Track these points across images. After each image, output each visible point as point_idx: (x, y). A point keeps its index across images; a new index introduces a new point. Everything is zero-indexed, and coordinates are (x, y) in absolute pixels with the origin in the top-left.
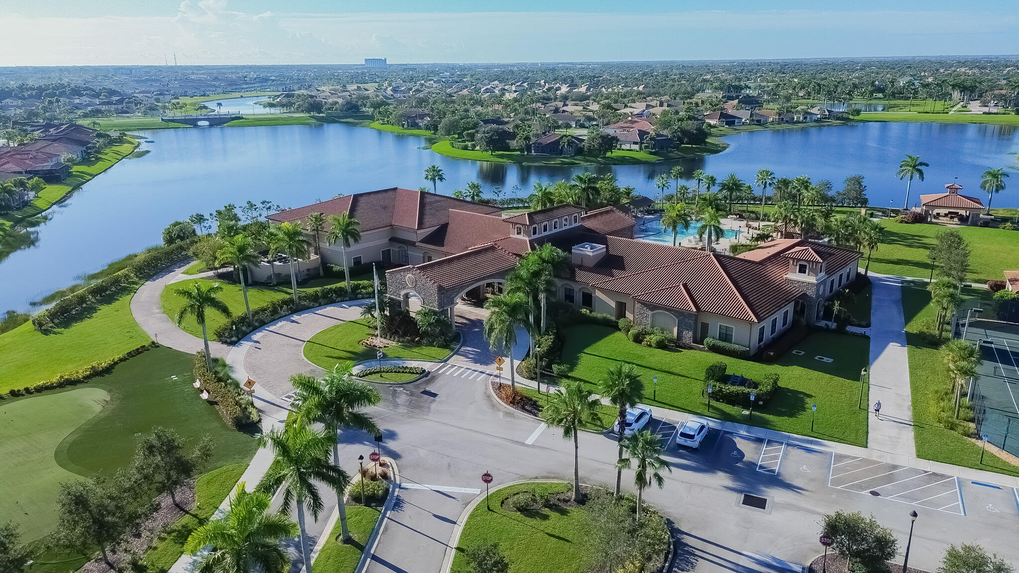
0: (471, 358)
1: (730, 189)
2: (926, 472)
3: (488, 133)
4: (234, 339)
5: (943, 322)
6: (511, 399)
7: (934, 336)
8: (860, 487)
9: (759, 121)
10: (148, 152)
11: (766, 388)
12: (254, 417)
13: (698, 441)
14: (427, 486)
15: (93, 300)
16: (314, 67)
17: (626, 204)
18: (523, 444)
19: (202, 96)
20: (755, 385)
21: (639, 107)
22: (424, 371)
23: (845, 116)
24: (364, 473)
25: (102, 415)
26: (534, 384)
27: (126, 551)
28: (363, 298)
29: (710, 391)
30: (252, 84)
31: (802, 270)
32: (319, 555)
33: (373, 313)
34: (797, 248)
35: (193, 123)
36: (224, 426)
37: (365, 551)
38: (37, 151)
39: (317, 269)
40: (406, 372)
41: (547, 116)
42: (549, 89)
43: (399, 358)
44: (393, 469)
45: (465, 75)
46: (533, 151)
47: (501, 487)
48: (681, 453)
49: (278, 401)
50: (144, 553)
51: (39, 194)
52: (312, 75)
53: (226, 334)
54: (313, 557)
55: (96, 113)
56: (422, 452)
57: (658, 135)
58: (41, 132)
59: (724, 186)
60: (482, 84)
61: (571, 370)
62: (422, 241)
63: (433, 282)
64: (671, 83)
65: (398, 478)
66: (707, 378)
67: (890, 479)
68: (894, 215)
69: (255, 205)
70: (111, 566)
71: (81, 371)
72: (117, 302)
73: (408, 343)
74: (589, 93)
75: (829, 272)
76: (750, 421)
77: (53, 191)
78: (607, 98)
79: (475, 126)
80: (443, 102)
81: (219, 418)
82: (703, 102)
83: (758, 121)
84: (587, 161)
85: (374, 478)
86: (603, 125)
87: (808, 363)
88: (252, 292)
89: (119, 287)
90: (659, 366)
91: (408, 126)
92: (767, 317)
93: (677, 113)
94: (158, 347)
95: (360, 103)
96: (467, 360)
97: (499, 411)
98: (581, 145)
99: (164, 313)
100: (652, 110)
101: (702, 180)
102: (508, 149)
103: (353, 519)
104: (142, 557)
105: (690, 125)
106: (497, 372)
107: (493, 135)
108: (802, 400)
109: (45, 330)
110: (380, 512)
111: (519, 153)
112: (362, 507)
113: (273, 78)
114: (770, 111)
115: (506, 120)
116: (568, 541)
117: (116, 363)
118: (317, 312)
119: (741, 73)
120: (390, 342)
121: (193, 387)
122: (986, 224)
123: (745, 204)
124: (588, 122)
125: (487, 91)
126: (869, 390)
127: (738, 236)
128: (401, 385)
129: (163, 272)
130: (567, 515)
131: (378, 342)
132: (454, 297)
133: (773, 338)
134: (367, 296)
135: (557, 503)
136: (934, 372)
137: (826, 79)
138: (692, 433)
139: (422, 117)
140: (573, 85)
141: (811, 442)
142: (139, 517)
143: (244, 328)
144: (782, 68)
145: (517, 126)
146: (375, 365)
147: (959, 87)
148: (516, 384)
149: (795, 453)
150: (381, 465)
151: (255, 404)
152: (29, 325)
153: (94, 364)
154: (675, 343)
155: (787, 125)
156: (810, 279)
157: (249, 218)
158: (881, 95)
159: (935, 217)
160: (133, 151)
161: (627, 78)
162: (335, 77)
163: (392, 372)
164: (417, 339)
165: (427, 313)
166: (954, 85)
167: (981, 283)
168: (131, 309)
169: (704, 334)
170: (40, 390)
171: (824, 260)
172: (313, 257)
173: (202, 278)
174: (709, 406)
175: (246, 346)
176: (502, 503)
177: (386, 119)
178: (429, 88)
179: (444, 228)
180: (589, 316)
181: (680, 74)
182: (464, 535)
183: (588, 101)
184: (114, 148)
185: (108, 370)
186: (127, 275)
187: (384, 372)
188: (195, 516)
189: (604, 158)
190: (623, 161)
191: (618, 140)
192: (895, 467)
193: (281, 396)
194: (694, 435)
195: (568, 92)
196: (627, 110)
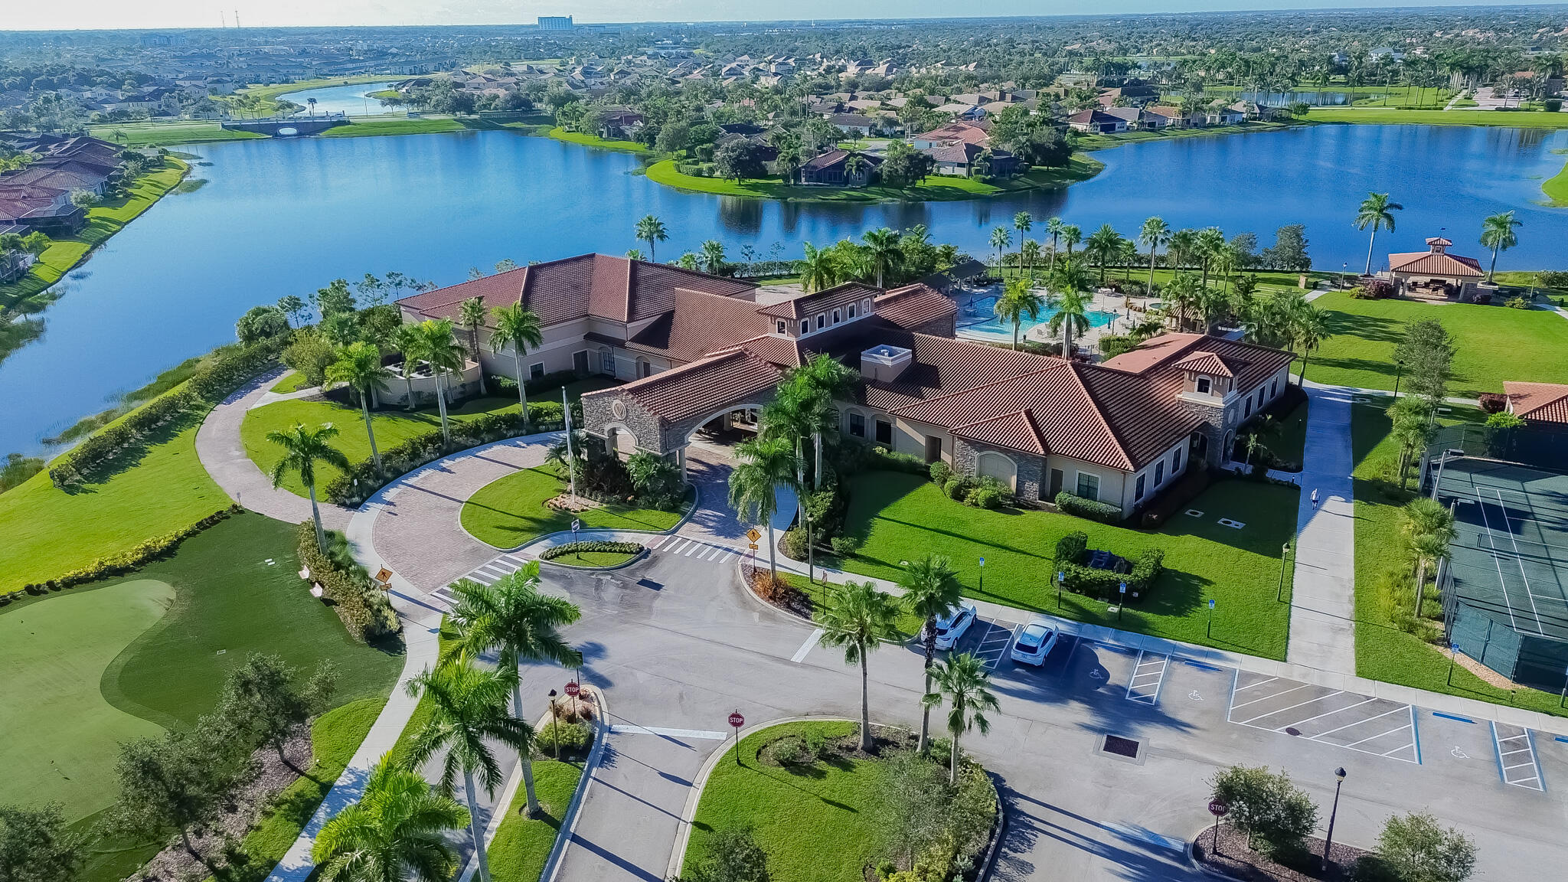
0: (711, 527)
1: (1103, 249)
2: (1368, 698)
3: (733, 151)
4: (356, 499)
5: (1409, 463)
6: (770, 593)
7: (1393, 486)
8: (1272, 722)
9: (1152, 124)
10: (204, 182)
11: (1142, 572)
12: (393, 624)
13: (1042, 655)
14: (648, 728)
15: (139, 436)
16: (457, 30)
17: (944, 271)
18: (788, 662)
19: (283, 82)
20: (1128, 567)
21: (968, 101)
22: (642, 549)
23: (1285, 114)
24: (557, 711)
25: (166, 623)
26: (804, 568)
27: (217, 833)
28: (547, 430)
29: (1061, 578)
30: (362, 61)
31: (1203, 387)
32: (497, 836)
33: (563, 457)
34: (1197, 354)
35: (271, 130)
36: (349, 638)
37: (562, 829)
38: (33, 185)
39: (476, 384)
40: (615, 551)
41: (826, 117)
42: (828, 70)
43: (604, 528)
44: (599, 703)
45: (696, 43)
46: (803, 179)
47: (756, 729)
48: (1018, 673)
49: (426, 599)
50: (243, 836)
51: (42, 258)
52: (455, 45)
53: (344, 492)
54: (488, 839)
55: (119, 116)
56: (642, 677)
57: (996, 152)
58: (36, 151)
59: (1093, 243)
60: (724, 61)
61: (859, 545)
62: (632, 340)
63: (652, 412)
64: (1017, 58)
65: (606, 717)
66: (1058, 558)
67: (1316, 709)
68: (1349, 285)
69: (378, 281)
70: (197, 856)
71: (129, 554)
72: (175, 439)
73: (618, 504)
74: (890, 78)
75: (1243, 389)
76: (1119, 623)
77: (60, 252)
78: (919, 86)
79: (713, 136)
80: (663, 94)
81: (341, 626)
82: (1066, 93)
83: (1150, 124)
84: (887, 195)
85: (571, 719)
86: (913, 132)
87: (1207, 530)
88: (380, 422)
89: (177, 415)
90: (988, 537)
91: (609, 135)
92: (1149, 462)
93: (1026, 113)
94: (242, 512)
95: (532, 97)
96: (706, 530)
97: (754, 611)
98: (877, 169)
99: (247, 457)
100: (988, 107)
101: (1061, 234)
102: (764, 174)
103: (543, 781)
104: (240, 841)
105: (1045, 135)
106: (748, 551)
107: (740, 154)
108: (1196, 591)
109: (68, 486)
110: (582, 769)
111: (781, 181)
112: (554, 763)
113: (394, 50)
114: (1171, 106)
115: (762, 123)
116: (853, 810)
117: (181, 540)
118: (479, 454)
119: (1128, 39)
120: (591, 503)
121: (299, 577)
122: (1486, 300)
123: (1126, 267)
124: (888, 128)
125: (731, 72)
126: (1293, 572)
127: (1112, 322)
128: (607, 571)
129: (242, 389)
130: (851, 771)
131: (573, 502)
132: (684, 434)
133: (1157, 492)
134: (554, 427)
135: (836, 751)
136: (1390, 542)
137: (1259, 49)
138: (1034, 645)
139: (630, 120)
140: (866, 63)
141: (1207, 655)
142: (235, 785)
143: (370, 482)
144: (1193, 29)
145: (778, 138)
146: (567, 541)
147: (1462, 67)
148: (777, 568)
149: (1182, 671)
150: (582, 698)
151: (393, 605)
152: (42, 479)
153: (148, 542)
154: (1012, 500)
155: (1194, 130)
156: (1215, 401)
157: (369, 299)
158: (1341, 78)
159: (1410, 289)
160: (181, 181)
161: (950, 49)
162: (493, 49)
163: (593, 551)
164: (629, 498)
165: (644, 460)
166: (1454, 64)
167: (1470, 398)
168: (198, 450)
169: (1056, 488)
170: (70, 584)
171: (1234, 375)
172: (470, 365)
173: (301, 399)
174: (1060, 599)
175: (374, 510)
176: (759, 753)
177: (574, 123)
178: (640, 66)
179: (667, 319)
180: (886, 459)
181: (1033, 42)
182: (705, 803)
183: (888, 91)
184: (151, 176)
185: (170, 551)
186: (186, 395)
187: (581, 550)
188: (314, 779)
189: (914, 189)
190: (942, 195)
191: (934, 162)
192: (1324, 691)
193: (430, 589)
194: (1037, 647)
195: (859, 75)
196: (950, 108)
